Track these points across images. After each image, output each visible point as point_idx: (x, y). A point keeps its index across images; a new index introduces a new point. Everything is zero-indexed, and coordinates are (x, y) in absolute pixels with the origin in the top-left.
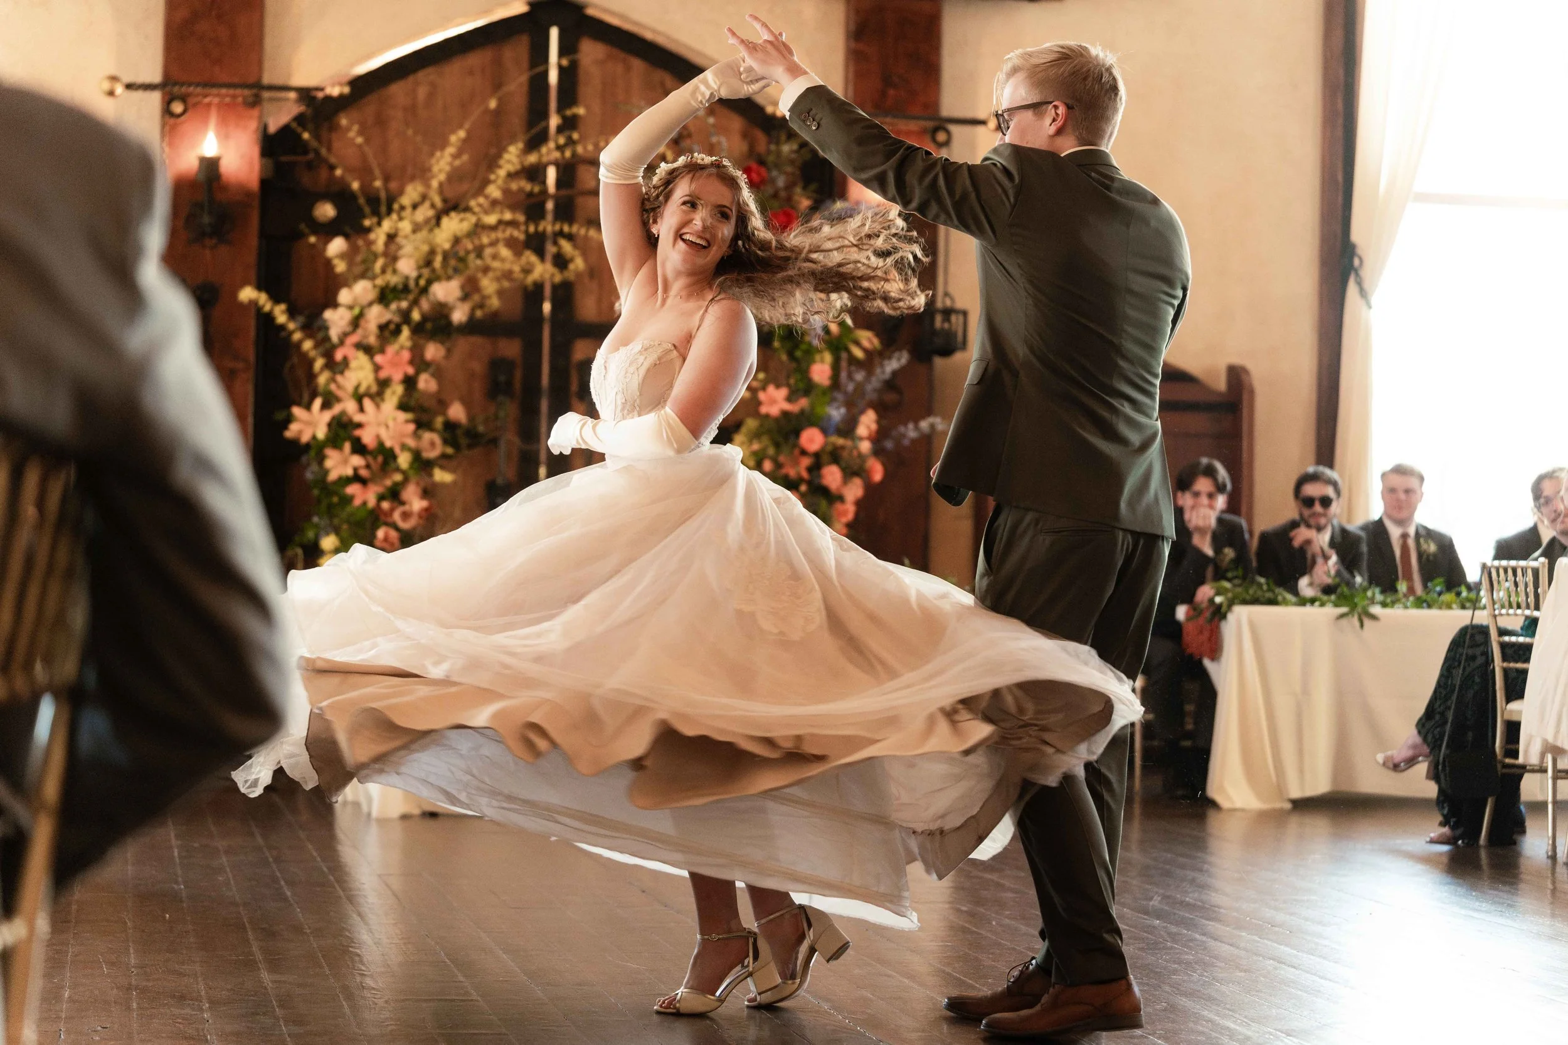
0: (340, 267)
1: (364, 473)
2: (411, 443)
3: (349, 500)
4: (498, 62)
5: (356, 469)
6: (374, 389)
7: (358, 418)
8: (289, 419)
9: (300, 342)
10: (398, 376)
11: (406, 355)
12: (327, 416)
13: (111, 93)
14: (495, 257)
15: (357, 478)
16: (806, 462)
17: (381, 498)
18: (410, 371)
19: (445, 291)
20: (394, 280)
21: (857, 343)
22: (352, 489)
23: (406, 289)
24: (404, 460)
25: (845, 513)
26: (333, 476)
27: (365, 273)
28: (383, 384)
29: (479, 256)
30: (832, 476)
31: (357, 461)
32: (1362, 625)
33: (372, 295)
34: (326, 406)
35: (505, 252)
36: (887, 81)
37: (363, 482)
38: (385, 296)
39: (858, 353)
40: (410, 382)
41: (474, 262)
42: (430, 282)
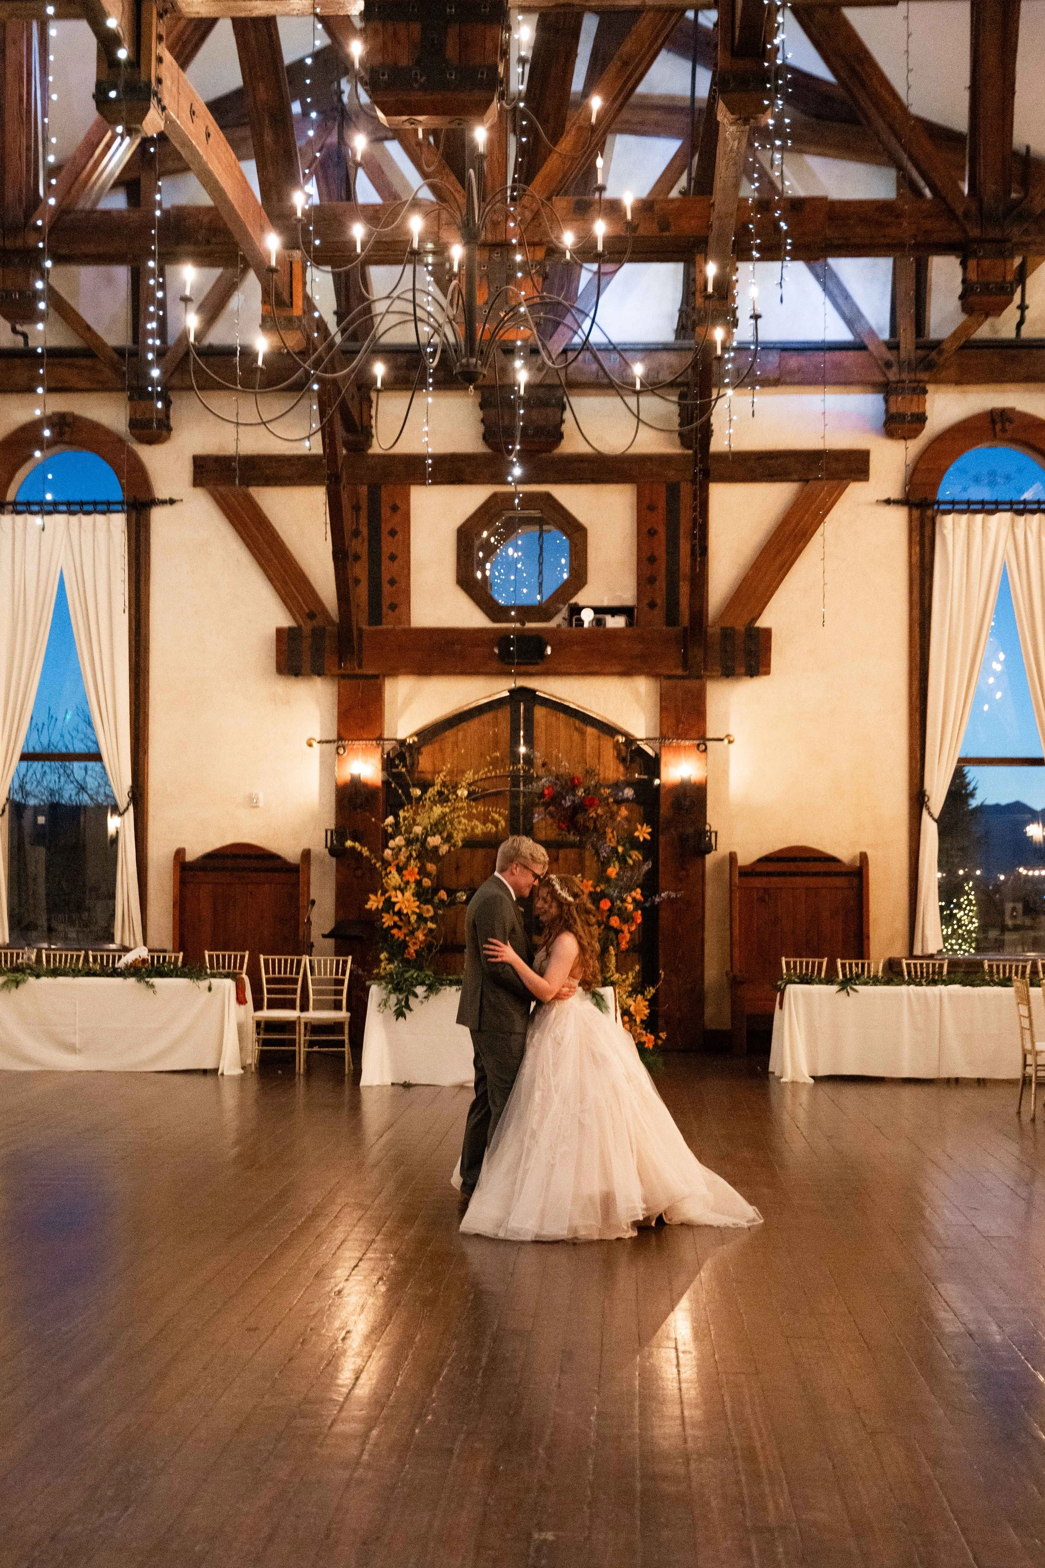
0: (390, 830)
1: (399, 923)
2: (417, 911)
3: (393, 936)
4: (496, 718)
5: (395, 923)
6: (403, 885)
7: (394, 899)
8: (368, 899)
9: (375, 864)
10: (412, 879)
11: (416, 870)
12: (383, 899)
13: (310, 745)
14: (460, 823)
15: (395, 925)
16: (606, 914)
17: (406, 935)
18: (418, 877)
19: (434, 841)
20: (412, 836)
21: (631, 857)
22: (395, 931)
23: (417, 839)
24: (413, 918)
25: (624, 937)
26: (386, 925)
27: (400, 834)
28: (407, 883)
29: (452, 824)
30: (615, 922)
31: (396, 918)
32: (848, 995)
33: (403, 843)
34: (382, 894)
35: (464, 821)
36: (678, 721)
37: (400, 928)
38: (409, 842)
39: (631, 862)
40: (419, 883)
41: (449, 826)
42: (427, 835)
